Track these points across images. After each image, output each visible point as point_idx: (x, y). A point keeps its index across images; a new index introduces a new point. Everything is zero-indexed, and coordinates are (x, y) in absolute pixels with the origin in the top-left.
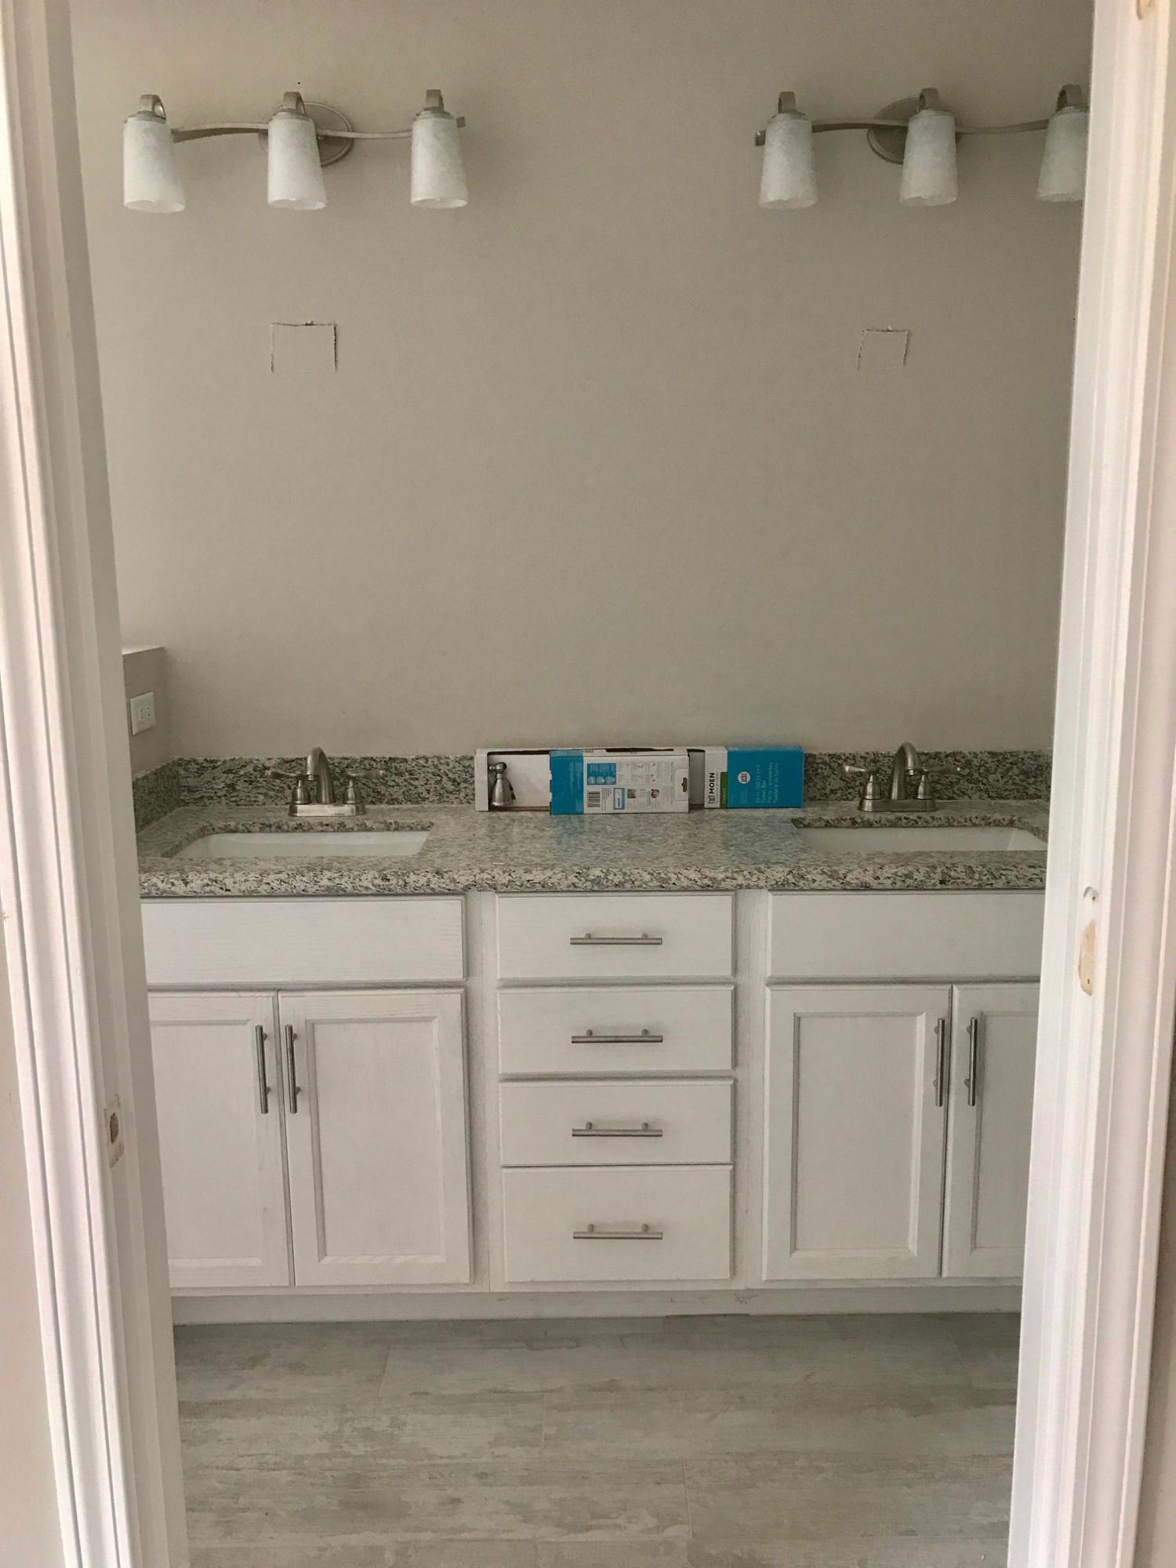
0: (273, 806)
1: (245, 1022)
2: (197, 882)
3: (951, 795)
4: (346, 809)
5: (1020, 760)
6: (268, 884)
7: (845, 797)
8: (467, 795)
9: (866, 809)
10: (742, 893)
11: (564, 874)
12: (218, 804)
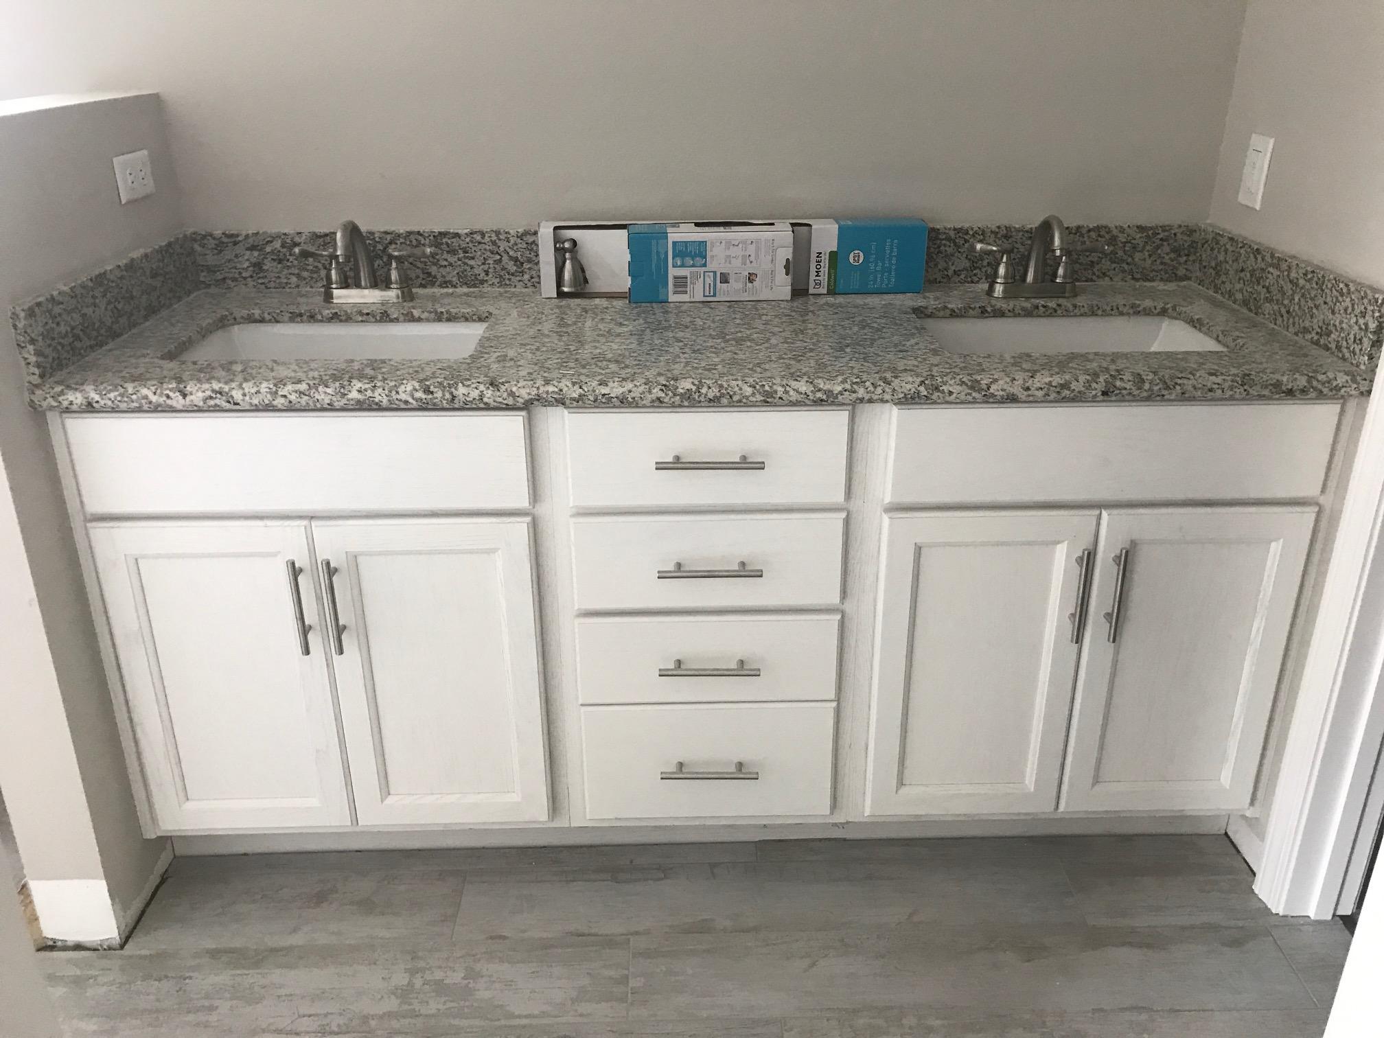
0: (308, 289)
1: (275, 555)
2: (197, 395)
3: (1089, 277)
4: (392, 294)
5: (1173, 235)
6: (285, 396)
7: (969, 279)
8: (532, 278)
9: (996, 295)
10: (860, 406)
11: (647, 387)
12: (243, 287)
